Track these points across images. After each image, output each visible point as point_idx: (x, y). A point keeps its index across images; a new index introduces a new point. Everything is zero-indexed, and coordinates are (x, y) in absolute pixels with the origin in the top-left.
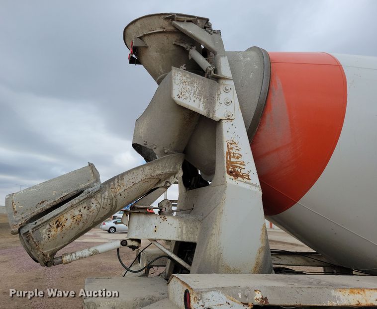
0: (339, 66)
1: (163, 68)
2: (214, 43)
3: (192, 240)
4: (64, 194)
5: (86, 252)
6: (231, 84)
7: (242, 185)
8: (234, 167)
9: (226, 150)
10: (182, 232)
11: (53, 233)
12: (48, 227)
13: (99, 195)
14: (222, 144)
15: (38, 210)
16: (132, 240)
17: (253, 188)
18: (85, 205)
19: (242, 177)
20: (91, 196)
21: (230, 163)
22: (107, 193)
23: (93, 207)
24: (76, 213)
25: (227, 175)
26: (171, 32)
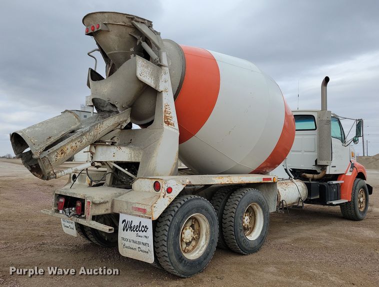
0: (215, 60)
1: (118, 47)
2: (159, 43)
3: (137, 161)
4: (63, 133)
6: (167, 69)
7: (171, 129)
8: (168, 119)
9: (164, 109)
10: (131, 156)
11: (59, 158)
12: (56, 154)
13: (88, 134)
14: (162, 106)
15: (49, 143)
16: (98, 162)
17: (176, 131)
18: (79, 139)
19: (171, 124)
20: (83, 134)
21: (166, 117)
22: (92, 132)
23: (84, 141)
24: (74, 145)
25: (164, 123)
26: (130, 27)
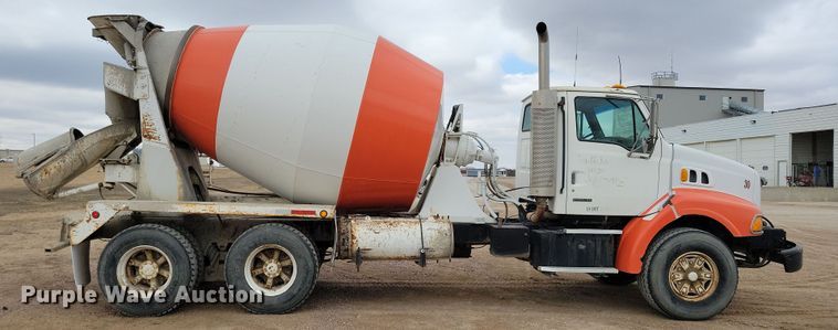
5: (74, 191)
6: (146, 72)
7: (153, 144)
8: (148, 132)
9: (142, 121)
17: (162, 146)
19: (154, 138)
21: (146, 130)
23: (67, 161)
24: (56, 164)
